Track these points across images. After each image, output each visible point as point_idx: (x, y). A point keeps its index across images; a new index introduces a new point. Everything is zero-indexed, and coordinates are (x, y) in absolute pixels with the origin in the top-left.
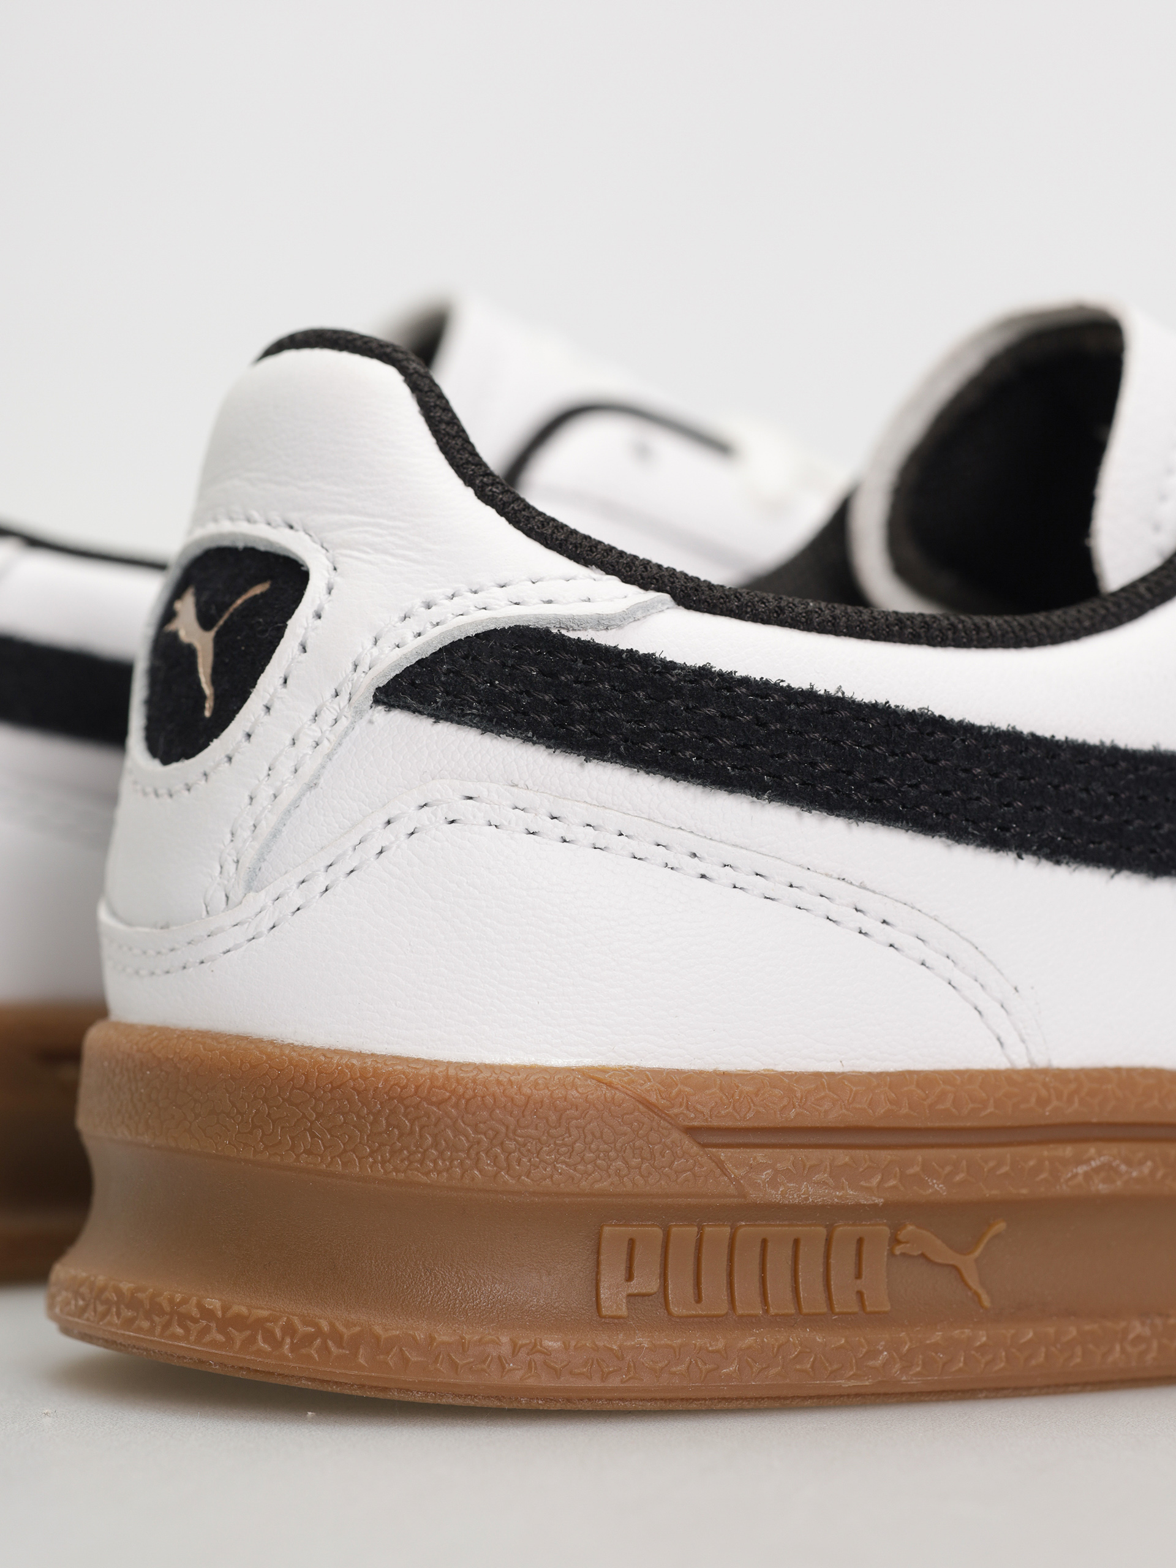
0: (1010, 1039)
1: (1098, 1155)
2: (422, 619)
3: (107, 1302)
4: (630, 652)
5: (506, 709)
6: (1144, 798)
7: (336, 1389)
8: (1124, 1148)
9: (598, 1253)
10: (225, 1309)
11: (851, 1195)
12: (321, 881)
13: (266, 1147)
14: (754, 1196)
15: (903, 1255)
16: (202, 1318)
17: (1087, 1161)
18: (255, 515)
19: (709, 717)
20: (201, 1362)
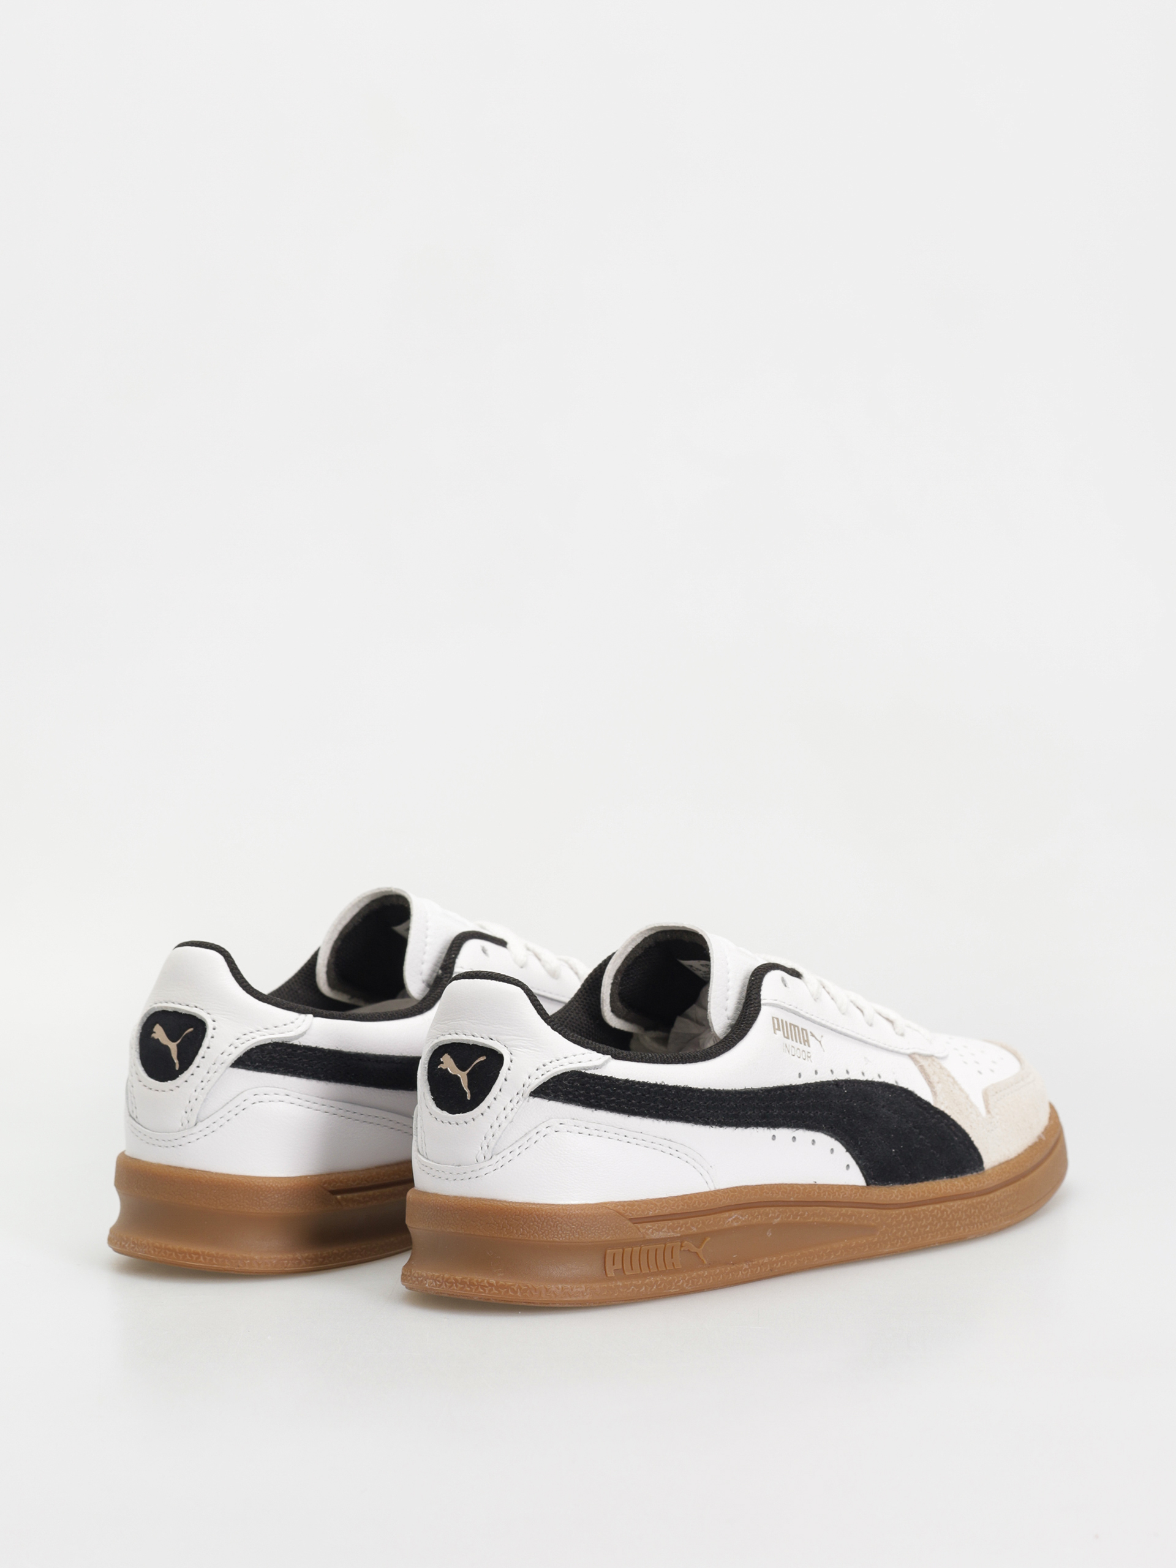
0: (710, 1182)
1: (735, 1215)
2: (543, 1070)
3: (452, 1283)
4: (606, 1076)
5: (571, 1096)
6: (743, 1104)
7: (533, 1305)
8: (740, 1212)
9: (605, 1258)
10: (497, 1283)
11: (672, 1234)
12: (518, 1151)
13: (508, 1234)
14: (647, 1237)
15: (684, 1250)
16: (489, 1286)
17: (731, 1217)
18: (476, 1034)
19: (630, 1095)
20: (488, 1299)
